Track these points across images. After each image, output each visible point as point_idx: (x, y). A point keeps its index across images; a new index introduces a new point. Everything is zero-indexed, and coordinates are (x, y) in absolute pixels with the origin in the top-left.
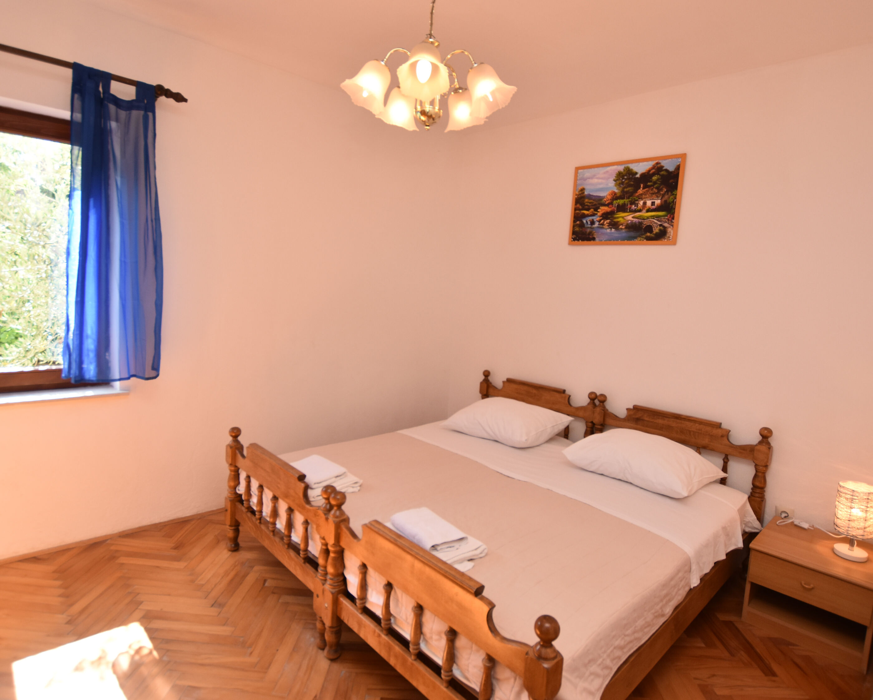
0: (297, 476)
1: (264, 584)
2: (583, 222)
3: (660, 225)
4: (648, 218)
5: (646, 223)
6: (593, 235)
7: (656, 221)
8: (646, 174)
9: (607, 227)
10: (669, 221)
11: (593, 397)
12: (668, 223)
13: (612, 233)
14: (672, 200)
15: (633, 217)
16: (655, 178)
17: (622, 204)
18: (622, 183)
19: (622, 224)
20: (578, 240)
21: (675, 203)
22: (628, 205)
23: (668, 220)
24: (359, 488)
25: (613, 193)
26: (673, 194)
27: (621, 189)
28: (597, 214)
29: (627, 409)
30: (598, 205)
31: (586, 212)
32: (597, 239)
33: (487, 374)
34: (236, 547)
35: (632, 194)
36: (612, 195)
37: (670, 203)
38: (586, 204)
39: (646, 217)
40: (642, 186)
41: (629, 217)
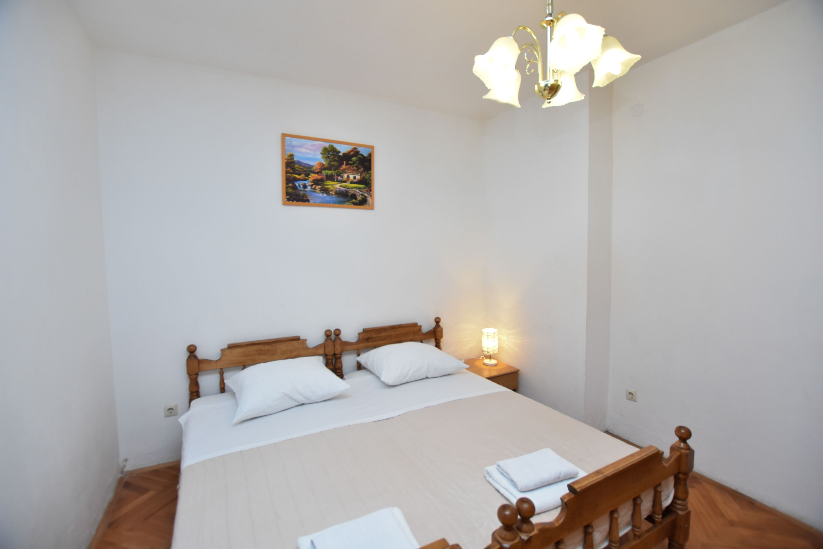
2: (295, 185)
3: (362, 195)
4: (352, 188)
5: (351, 192)
6: (306, 197)
7: (358, 191)
8: (347, 154)
9: (319, 192)
10: (368, 192)
11: (328, 334)
12: (367, 194)
13: (324, 197)
14: (368, 177)
15: (340, 186)
16: (354, 159)
17: (330, 174)
18: (329, 157)
19: (332, 191)
20: (293, 201)
21: (370, 180)
22: (335, 176)
23: (367, 191)
25: (321, 164)
26: (368, 173)
27: (328, 162)
28: (308, 179)
29: (358, 333)
30: (308, 172)
31: (297, 176)
32: (311, 202)
35: (337, 168)
36: (320, 165)
37: (367, 180)
38: (296, 169)
39: (350, 187)
40: (345, 162)
41: (338, 186)
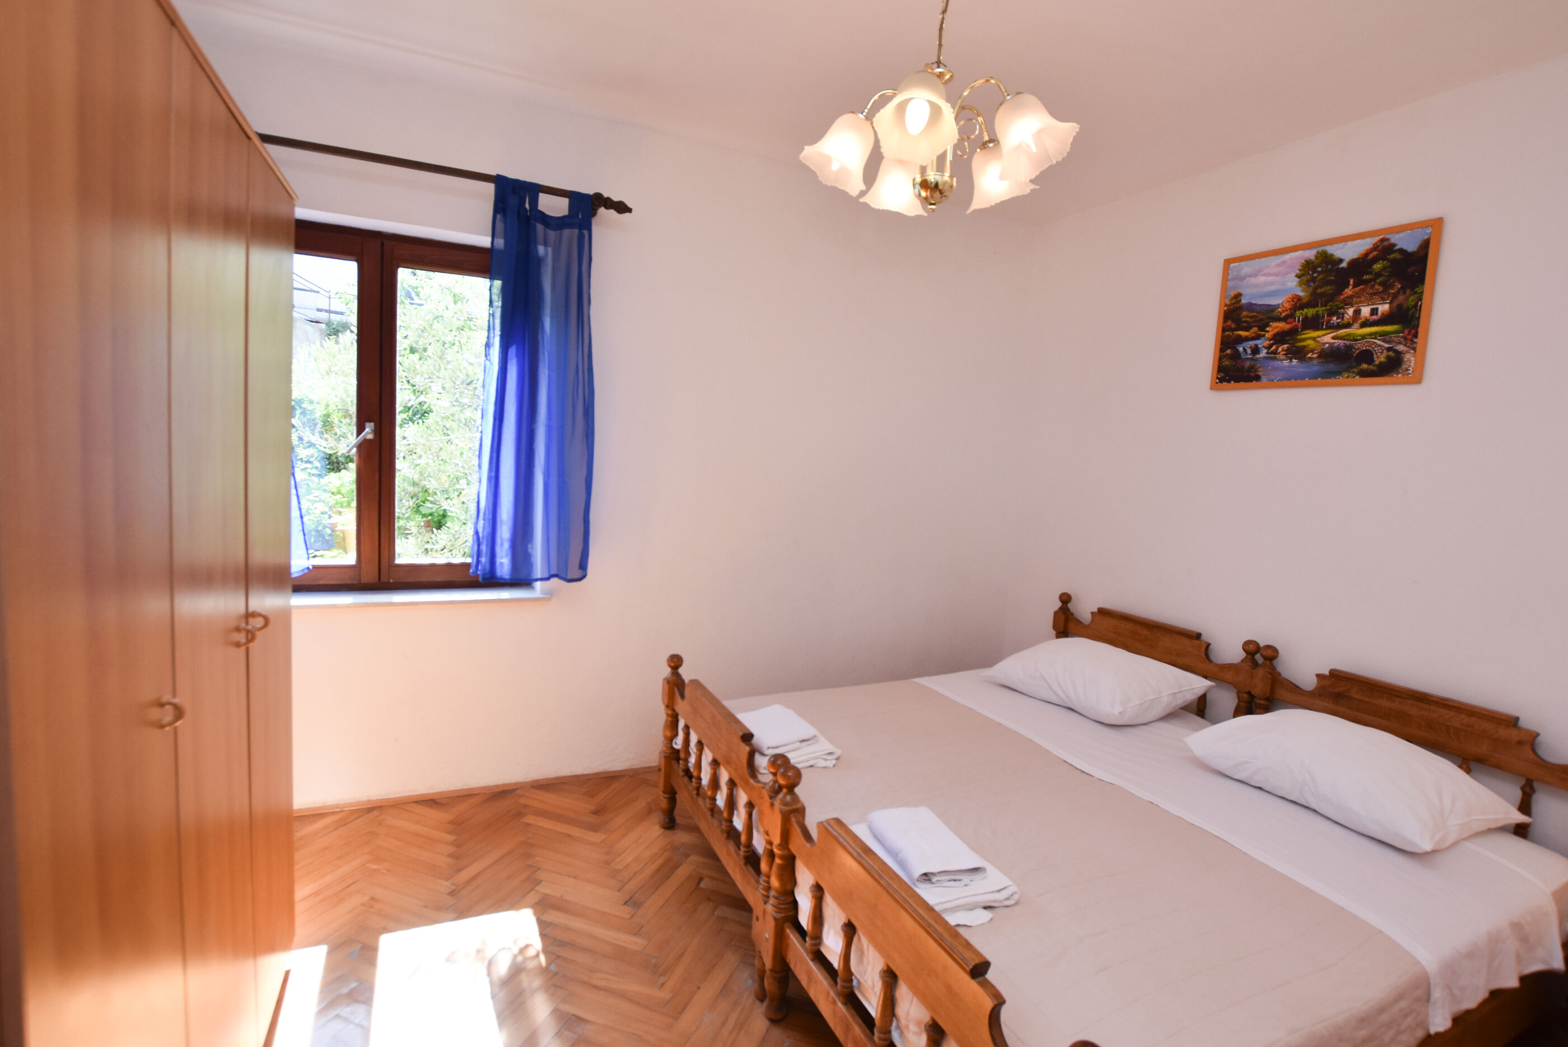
0: (741, 734)
1: (699, 883)
2: (1238, 351)
3: (1389, 349)
4: (1363, 337)
5: (1360, 346)
6: (1256, 371)
7: (1379, 342)
8: (1361, 260)
9: (1283, 357)
10: (1408, 341)
11: (1252, 649)
12: (1405, 345)
13: (1293, 367)
14: (1413, 303)
15: (1333, 338)
16: (1377, 267)
17: (1313, 315)
18: (1313, 280)
19: (1312, 351)
20: (1229, 382)
21: (1418, 308)
22: (1324, 316)
23: (1405, 339)
24: (834, 762)
25: (1295, 298)
26: (1416, 293)
27: (1310, 290)
28: (1264, 336)
29: (1318, 676)
30: (1266, 321)
31: (1243, 333)
32: (1264, 380)
33: (1065, 599)
34: (670, 824)
35: (1331, 298)
36: (1293, 301)
37: (1408, 309)
38: (1244, 319)
39: (1359, 336)
40: (1352, 281)
41: (1327, 338)
